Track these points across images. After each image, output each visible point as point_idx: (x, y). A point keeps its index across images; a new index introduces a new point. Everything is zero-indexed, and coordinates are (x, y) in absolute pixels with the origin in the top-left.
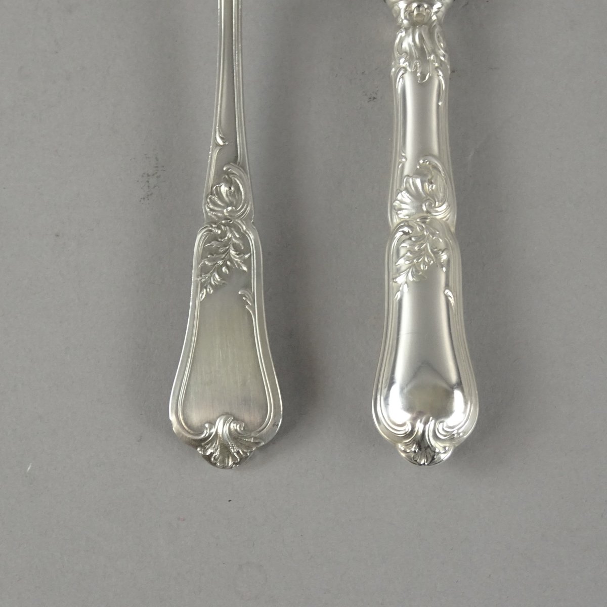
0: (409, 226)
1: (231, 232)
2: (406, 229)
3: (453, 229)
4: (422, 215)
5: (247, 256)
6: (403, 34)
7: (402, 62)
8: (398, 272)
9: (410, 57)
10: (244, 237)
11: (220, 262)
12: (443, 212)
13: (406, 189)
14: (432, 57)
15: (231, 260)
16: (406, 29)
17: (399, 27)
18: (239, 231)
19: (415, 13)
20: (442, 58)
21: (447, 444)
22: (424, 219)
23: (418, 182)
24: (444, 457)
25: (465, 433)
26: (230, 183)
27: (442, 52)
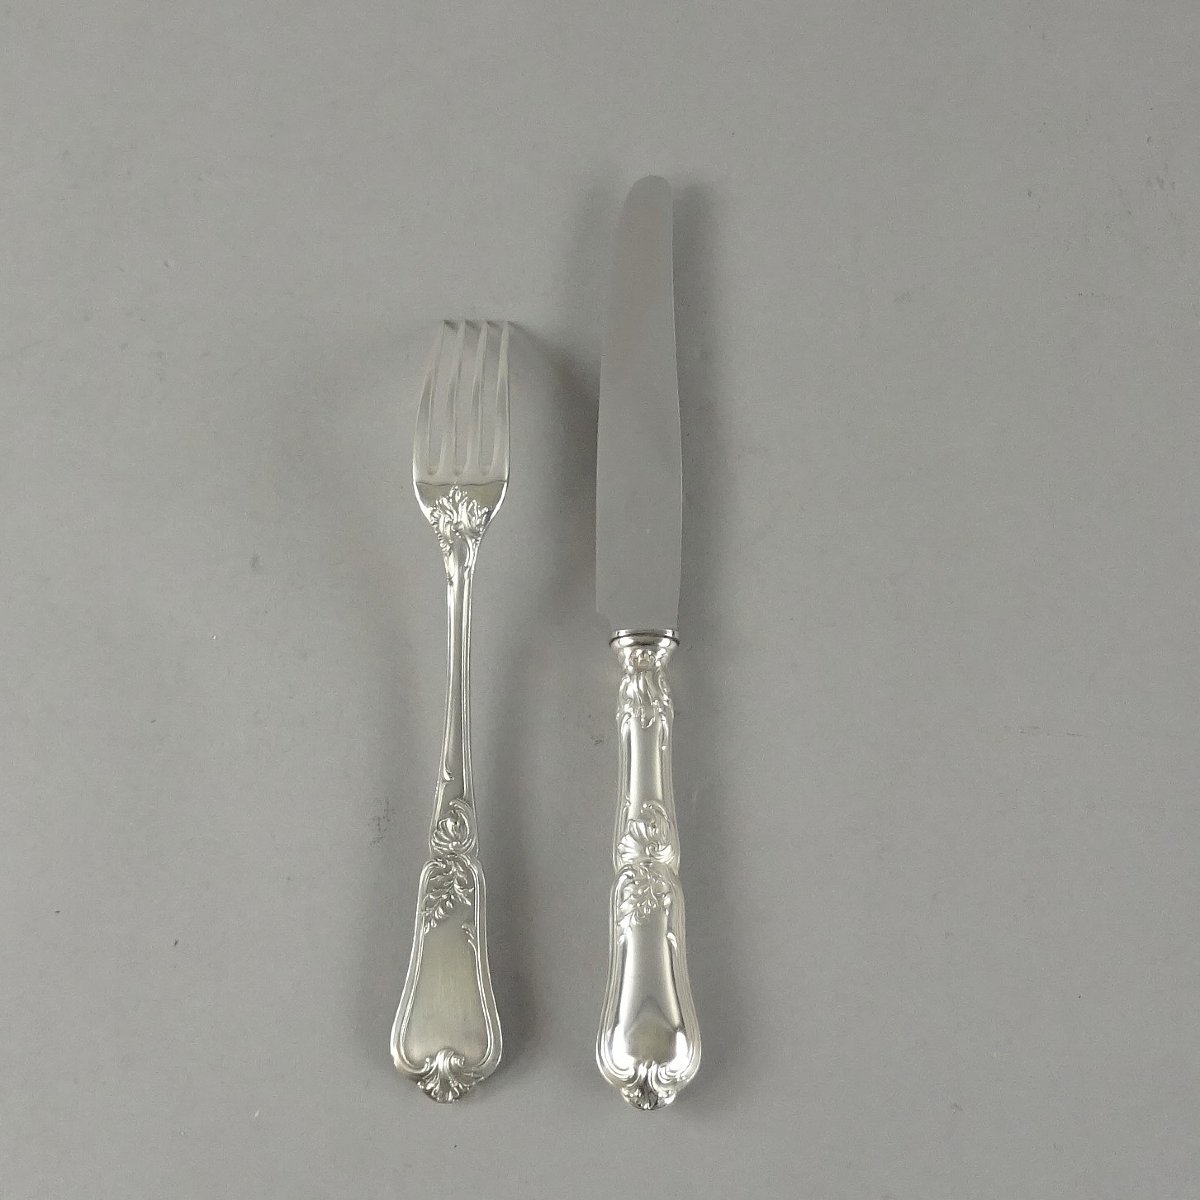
0: (633, 870)
1: (456, 866)
2: (630, 873)
3: (676, 873)
4: (645, 859)
5: (470, 891)
6: (628, 680)
7: (627, 708)
8: (623, 915)
9: (634, 702)
10: (468, 871)
11: (445, 897)
12: (667, 855)
13: (630, 833)
14: (656, 703)
15: (455, 894)
16: (631, 676)
17: (624, 673)
18: (463, 865)
19: (640, 659)
20: (666, 703)
21: (670, 1089)
22: (647, 863)
23: (642, 826)
24: (669, 1101)
25: (687, 1077)
26: (455, 818)
27: (666, 697)
